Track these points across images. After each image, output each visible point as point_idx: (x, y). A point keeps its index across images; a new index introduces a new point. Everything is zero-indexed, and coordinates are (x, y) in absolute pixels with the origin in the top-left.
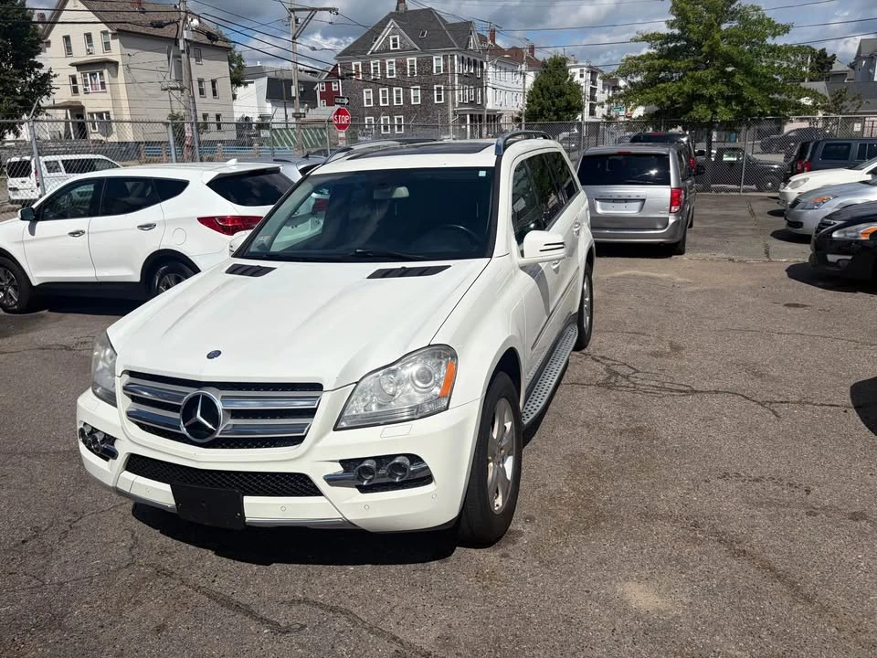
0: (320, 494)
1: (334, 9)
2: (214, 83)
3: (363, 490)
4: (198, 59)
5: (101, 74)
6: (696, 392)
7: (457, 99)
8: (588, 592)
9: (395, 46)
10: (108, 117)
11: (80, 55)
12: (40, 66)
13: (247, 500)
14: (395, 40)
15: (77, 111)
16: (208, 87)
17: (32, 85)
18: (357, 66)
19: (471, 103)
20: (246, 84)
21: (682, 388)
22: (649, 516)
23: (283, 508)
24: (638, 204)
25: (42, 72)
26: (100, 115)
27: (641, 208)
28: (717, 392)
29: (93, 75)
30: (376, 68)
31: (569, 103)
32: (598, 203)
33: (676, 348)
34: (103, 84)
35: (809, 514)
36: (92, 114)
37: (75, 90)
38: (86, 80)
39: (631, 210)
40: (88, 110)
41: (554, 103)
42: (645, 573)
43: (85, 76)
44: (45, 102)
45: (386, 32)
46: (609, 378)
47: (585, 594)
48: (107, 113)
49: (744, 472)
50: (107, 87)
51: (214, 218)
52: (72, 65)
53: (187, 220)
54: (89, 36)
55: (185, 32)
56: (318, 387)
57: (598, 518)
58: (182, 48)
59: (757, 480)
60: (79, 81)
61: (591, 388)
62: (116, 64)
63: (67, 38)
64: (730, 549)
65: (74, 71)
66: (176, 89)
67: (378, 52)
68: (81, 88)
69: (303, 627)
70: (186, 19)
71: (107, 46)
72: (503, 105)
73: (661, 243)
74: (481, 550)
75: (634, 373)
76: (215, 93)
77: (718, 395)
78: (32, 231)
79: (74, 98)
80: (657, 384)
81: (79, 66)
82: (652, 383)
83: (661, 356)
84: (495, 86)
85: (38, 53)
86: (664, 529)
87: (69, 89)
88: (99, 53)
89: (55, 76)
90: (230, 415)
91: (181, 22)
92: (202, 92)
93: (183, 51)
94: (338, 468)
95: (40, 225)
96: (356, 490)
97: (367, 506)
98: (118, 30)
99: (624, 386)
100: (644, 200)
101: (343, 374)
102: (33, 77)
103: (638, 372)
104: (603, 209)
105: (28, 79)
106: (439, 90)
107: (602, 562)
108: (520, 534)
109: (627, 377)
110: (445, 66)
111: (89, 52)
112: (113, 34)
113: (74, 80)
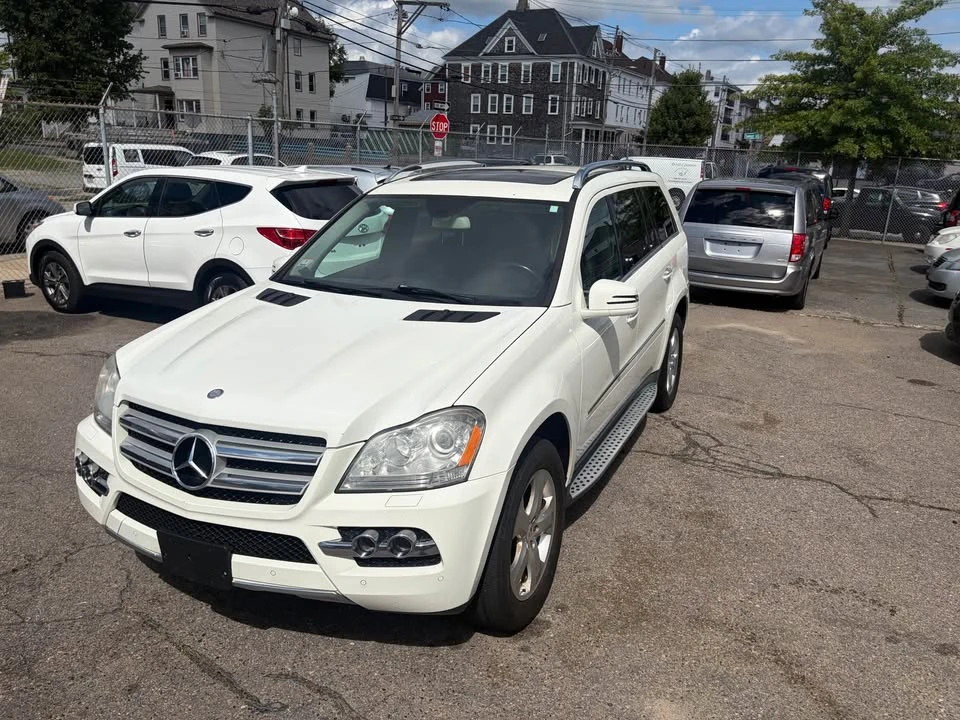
0: (313, 561)
1: (446, 5)
2: (311, 77)
3: (362, 562)
4: (297, 50)
5: (194, 60)
6: (784, 475)
7: (573, 112)
8: (610, 705)
9: (510, 48)
10: (198, 109)
11: (174, 36)
12: (130, 47)
13: (236, 559)
14: (510, 42)
15: (167, 98)
16: (305, 81)
17: (120, 66)
18: (466, 69)
19: (589, 117)
20: (347, 80)
21: (767, 469)
22: (699, 621)
23: (273, 572)
24: (754, 249)
25: (132, 53)
26: (190, 103)
27: (757, 254)
28: (808, 478)
29: (185, 60)
30: (487, 72)
31: (698, 124)
32: (708, 244)
33: (770, 421)
34: (195, 70)
35: (889, 640)
36: (181, 102)
37: (166, 75)
38: (178, 65)
39: (745, 255)
40: (179, 96)
41: (680, 125)
42: (681, 691)
43: (177, 60)
44: (133, 85)
45: (502, 33)
46: (686, 449)
47: (608, 707)
48: (198, 102)
49: (822, 580)
50: (200, 73)
51: (274, 229)
52: (165, 47)
53: (247, 228)
54: (184, 19)
55: (282, 21)
56: (320, 442)
57: (641, 615)
58: (278, 37)
59: (835, 591)
60: (171, 66)
61: (662, 458)
62: (210, 49)
63: (162, 19)
64: (787, 672)
65: (166, 54)
66: (270, 81)
67: (490, 54)
68: (172, 73)
69: (284, 707)
70: (286, 6)
71: (202, 30)
72: (624, 120)
73: (776, 295)
74: (499, 639)
75: (717, 446)
76: (311, 88)
77: (809, 483)
78: (88, 226)
79: (165, 84)
80: (739, 461)
81: (171, 49)
82: (735, 460)
83: (752, 429)
84: (616, 100)
85: (129, 32)
86: (713, 638)
87: (159, 73)
88: (194, 38)
89: (145, 58)
90: (225, 464)
91: (280, 9)
92: (298, 86)
93: (279, 41)
94: (336, 536)
95: (97, 220)
96: (354, 562)
97: (364, 582)
98: (215, 13)
99: (702, 461)
100: (760, 245)
101: (350, 431)
102: (122, 57)
103: (721, 445)
104: (712, 250)
105: (117, 60)
106: (554, 100)
107: (634, 670)
108: (548, 624)
109: (707, 450)
110: (564, 75)
111: (184, 35)
112: (210, 17)
113: (166, 64)
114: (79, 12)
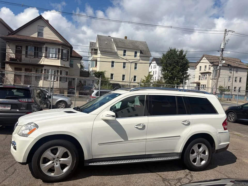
2: (240, 78)
4: (237, 72)
5: (206, 75)
10: (205, 86)
11: (203, 71)
15: (198, 84)
16: (238, 79)
26: (203, 85)
29: (204, 75)
34: (206, 78)
37: (200, 79)
38: (202, 77)
40: (201, 84)
43: (202, 76)
48: (205, 85)
50: (207, 78)
52: (200, 73)
54: (206, 66)
60: (201, 77)
62: (211, 73)
63: (201, 67)
65: (200, 74)
66: (214, 79)
68: (201, 79)
71: (210, 69)
76: (240, 81)
79: (199, 81)
81: (201, 73)
87: (198, 79)
88: (207, 70)
91: (220, 62)
93: (218, 69)
111: (205, 70)
112: (212, 66)
113: (200, 76)
114: (177, 67)
